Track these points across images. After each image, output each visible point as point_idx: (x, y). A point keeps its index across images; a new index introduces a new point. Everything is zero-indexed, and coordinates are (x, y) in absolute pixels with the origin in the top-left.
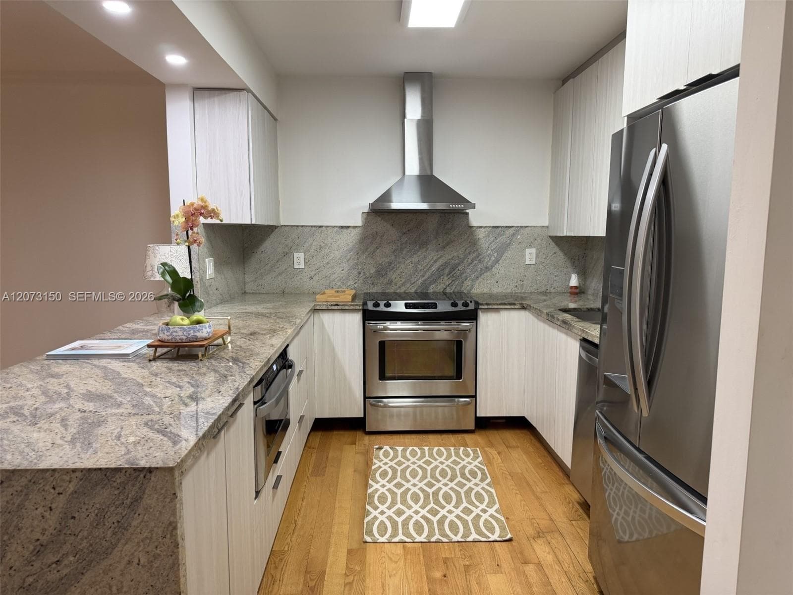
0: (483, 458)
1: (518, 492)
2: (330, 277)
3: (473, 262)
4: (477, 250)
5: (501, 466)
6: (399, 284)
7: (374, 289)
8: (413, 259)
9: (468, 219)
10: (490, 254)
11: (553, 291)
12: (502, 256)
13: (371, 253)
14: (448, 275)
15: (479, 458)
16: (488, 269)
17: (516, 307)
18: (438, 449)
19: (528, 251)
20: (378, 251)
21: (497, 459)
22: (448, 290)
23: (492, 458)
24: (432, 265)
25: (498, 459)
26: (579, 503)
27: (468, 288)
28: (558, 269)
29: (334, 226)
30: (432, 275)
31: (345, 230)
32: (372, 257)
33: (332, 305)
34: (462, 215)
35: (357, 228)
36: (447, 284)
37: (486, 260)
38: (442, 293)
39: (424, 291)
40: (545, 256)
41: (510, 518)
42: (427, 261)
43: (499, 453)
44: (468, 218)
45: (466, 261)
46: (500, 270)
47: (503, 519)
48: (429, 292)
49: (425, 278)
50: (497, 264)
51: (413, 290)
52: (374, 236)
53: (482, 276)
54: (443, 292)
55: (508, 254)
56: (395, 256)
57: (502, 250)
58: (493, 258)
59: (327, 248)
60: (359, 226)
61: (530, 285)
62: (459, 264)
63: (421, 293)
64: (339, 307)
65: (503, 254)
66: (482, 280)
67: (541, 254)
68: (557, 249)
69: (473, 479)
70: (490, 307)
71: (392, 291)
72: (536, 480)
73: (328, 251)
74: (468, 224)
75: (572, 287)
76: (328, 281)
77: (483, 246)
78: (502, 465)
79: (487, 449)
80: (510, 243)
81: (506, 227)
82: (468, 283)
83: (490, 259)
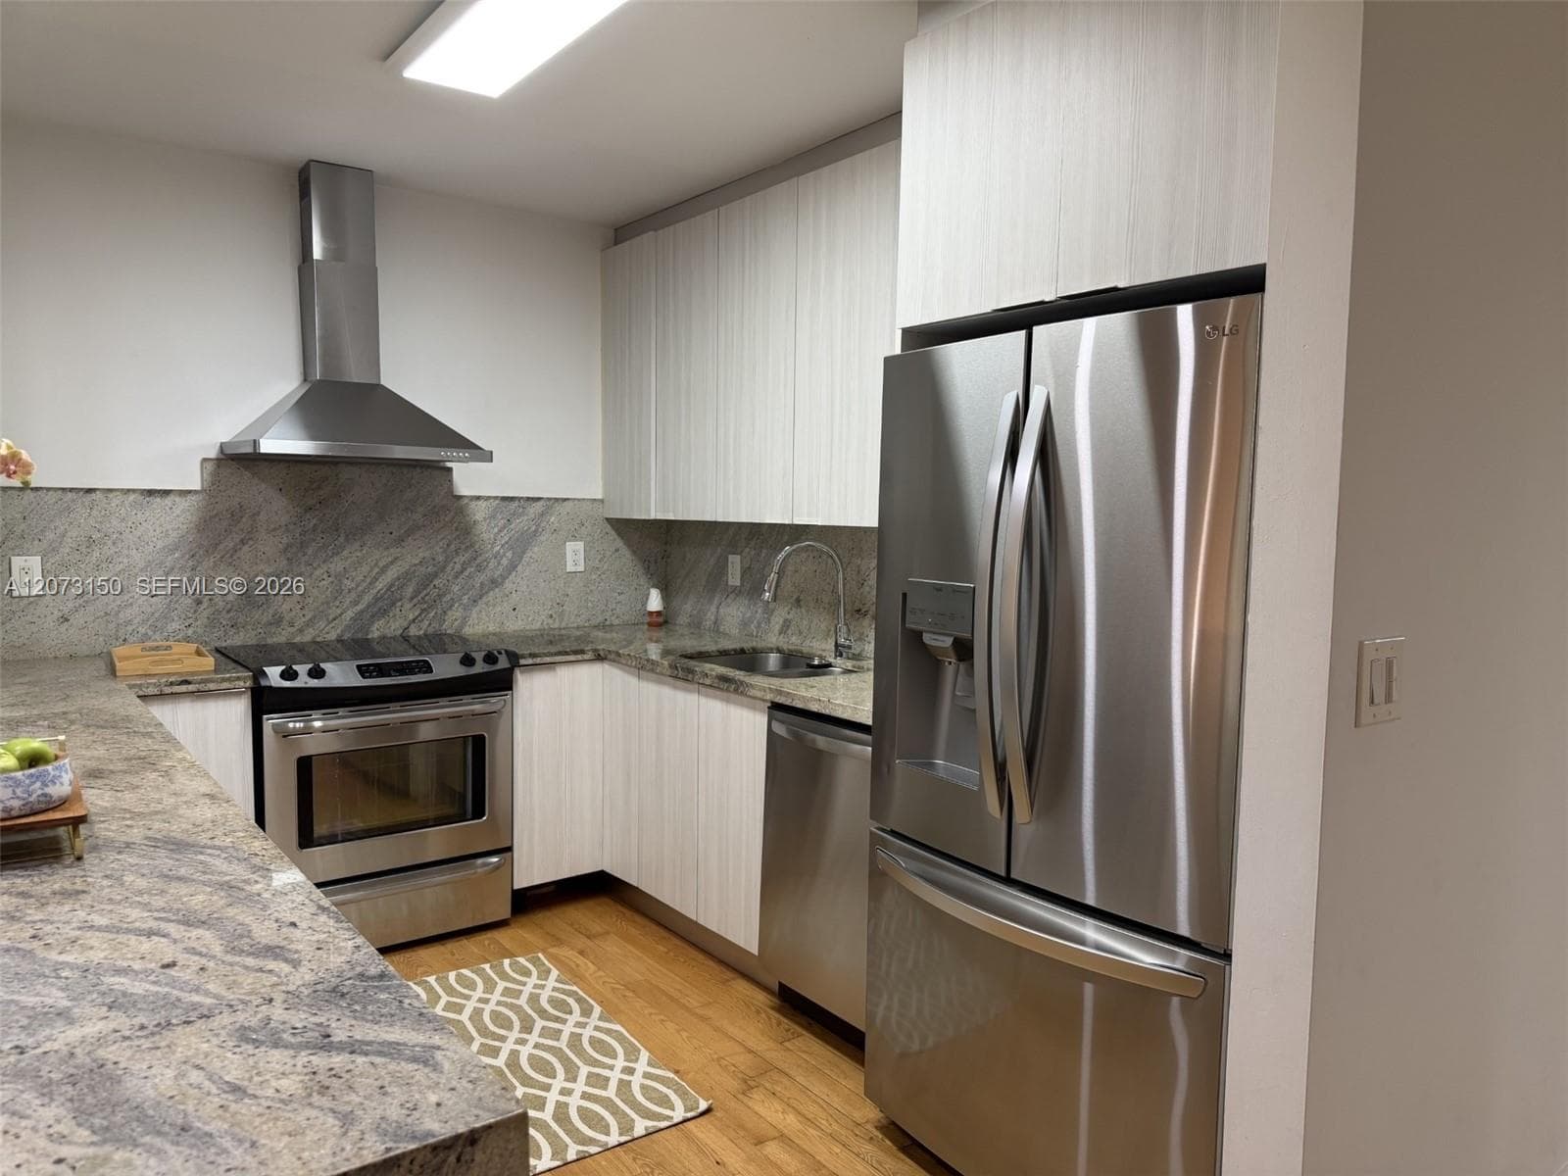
0: (558, 969)
1: (662, 1017)
2: (117, 614)
3: (466, 569)
4: (472, 546)
5: (601, 977)
6: (299, 623)
7: (236, 637)
8: (332, 566)
9: (451, 481)
10: (498, 552)
11: (616, 622)
12: (522, 558)
13: (228, 552)
14: (412, 599)
15: (552, 973)
16: (495, 583)
17: (586, 657)
18: (458, 975)
19: (570, 546)
20: (246, 548)
21: (588, 967)
22: (413, 631)
23: (574, 966)
24: (376, 579)
25: (586, 964)
26: (773, 1008)
27: (456, 623)
28: (623, 580)
29: (129, 490)
30: (377, 599)
31: (158, 500)
32: (230, 564)
33: (172, 684)
34: (436, 473)
35: (189, 497)
36: (411, 617)
37: (491, 565)
38: (400, 638)
39: (360, 635)
40: (599, 557)
41: (681, 1068)
42: (365, 569)
43: (581, 953)
44: (452, 478)
45: (449, 568)
46: (518, 584)
47: (672, 1075)
48: (370, 637)
49: (360, 607)
50: (514, 573)
51: (333, 636)
52: (235, 516)
53: (485, 599)
54: (401, 635)
55: (535, 552)
56: (288, 559)
57: (522, 544)
58: (505, 562)
59: (110, 543)
60: (196, 492)
61: (576, 612)
62: (435, 575)
63: (352, 640)
64: (191, 688)
65: (524, 553)
66: (483, 606)
67: (592, 552)
68: (619, 543)
69: (568, 1017)
70: (538, 660)
71: (282, 639)
72: (679, 987)
73: (113, 550)
74: (452, 492)
75: (651, 613)
76: (112, 626)
77: (485, 536)
78: (601, 973)
79: (552, 950)
80: (536, 531)
81: (528, 499)
82: (455, 614)
83: (499, 563)
